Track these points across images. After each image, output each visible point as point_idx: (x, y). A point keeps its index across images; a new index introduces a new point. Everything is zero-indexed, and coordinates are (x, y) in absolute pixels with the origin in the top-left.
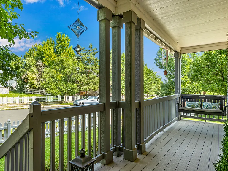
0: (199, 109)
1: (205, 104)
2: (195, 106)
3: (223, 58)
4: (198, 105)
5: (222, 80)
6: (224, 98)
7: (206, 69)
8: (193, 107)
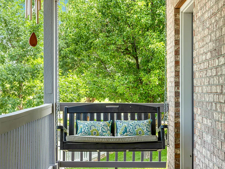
0: (107, 137)
1: (121, 124)
2: (100, 131)
3: (139, 10)
4: (106, 128)
5: (135, 67)
6: (159, 108)
7: (100, 34)
8: (95, 134)
